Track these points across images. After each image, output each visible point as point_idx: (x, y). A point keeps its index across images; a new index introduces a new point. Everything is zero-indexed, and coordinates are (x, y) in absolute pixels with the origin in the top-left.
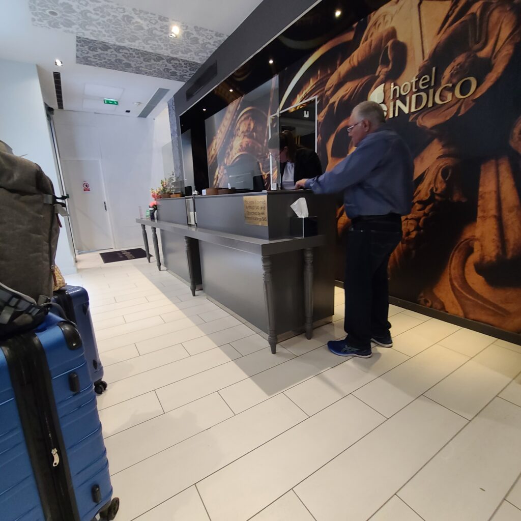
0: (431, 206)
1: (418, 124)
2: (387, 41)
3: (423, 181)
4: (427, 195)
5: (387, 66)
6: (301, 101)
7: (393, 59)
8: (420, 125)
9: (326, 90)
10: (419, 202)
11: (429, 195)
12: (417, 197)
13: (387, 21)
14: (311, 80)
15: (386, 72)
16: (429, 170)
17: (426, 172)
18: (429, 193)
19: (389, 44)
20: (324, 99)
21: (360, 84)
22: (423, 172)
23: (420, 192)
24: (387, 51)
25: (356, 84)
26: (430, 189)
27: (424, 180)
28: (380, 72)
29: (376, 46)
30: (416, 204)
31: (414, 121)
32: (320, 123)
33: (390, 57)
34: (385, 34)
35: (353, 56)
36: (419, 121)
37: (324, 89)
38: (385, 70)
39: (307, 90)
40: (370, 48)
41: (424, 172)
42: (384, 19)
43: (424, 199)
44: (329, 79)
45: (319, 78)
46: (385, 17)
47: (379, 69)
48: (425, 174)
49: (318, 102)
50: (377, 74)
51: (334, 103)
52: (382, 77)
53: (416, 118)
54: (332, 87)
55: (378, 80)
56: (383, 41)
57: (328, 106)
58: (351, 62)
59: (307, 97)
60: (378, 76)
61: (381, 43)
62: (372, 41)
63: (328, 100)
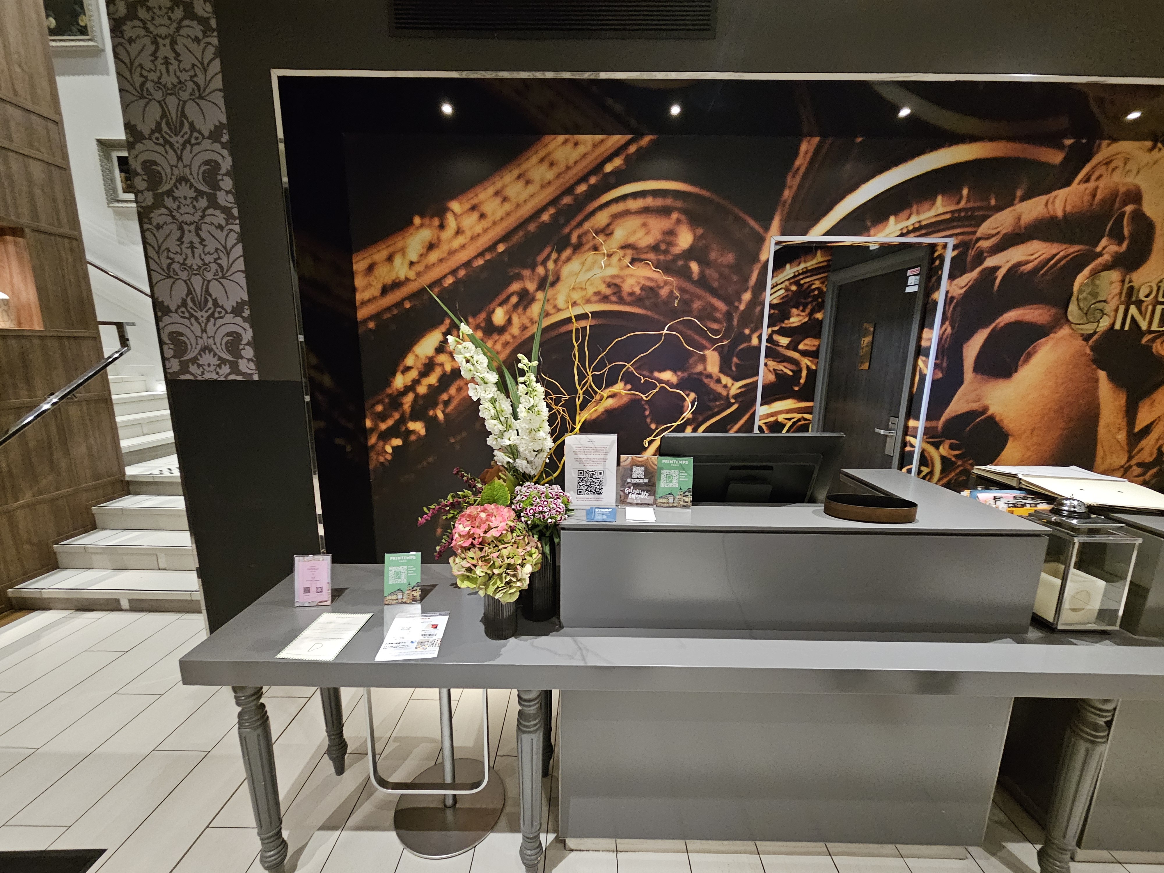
0: (1155, 470)
1: (1154, 350)
2: (1125, 204)
3: (1149, 434)
4: (1151, 455)
5: (1120, 243)
6: (902, 235)
7: (1131, 235)
8: (1157, 352)
9: (979, 234)
10: (1139, 465)
11: (1155, 456)
12: (1136, 457)
13: (1129, 171)
14: (939, 199)
15: (1116, 253)
16: (1160, 420)
17: (1156, 422)
18: (1155, 451)
19: (1129, 209)
20: (972, 253)
21: (1062, 254)
22: (1149, 422)
23: (1142, 449)
24: (1123, 220)
25: (1054, 251)
26: (1157, 447)
27: (1151, 432)
28: (1104, 248)
29: (1103, 201)
30: (1135, 468)
31: (1150, 344)
32: (952, 298)
33: (1126, 232)
34: (1122, 189)
35: (1056, 197)
36: (1156, 347)
37: (974, 233)
38: (1114, 248)
39: (922, 217)
40: (1093, 200)
41: (1152, 423)
42: (1125, 164)
43: (1146, 461)
44: (989, 217)
45: (962, 204)
46: (1126, 161)
47: (1104, 242)
48: (1155, 424)
49: (955, 253)
50: (1099, 249)
51: (996, 268)
52: (1106, 257)
53: (1153, 340)
54: (993, 236)
55: (1099, 260)
56: (1118, 199)
57: (978, 270)
58: (1050, 207)
59: (923, 232)
60: (1100, 254)
61: (1115, 200)
62: (1096, 189)
63: (980, 258)
